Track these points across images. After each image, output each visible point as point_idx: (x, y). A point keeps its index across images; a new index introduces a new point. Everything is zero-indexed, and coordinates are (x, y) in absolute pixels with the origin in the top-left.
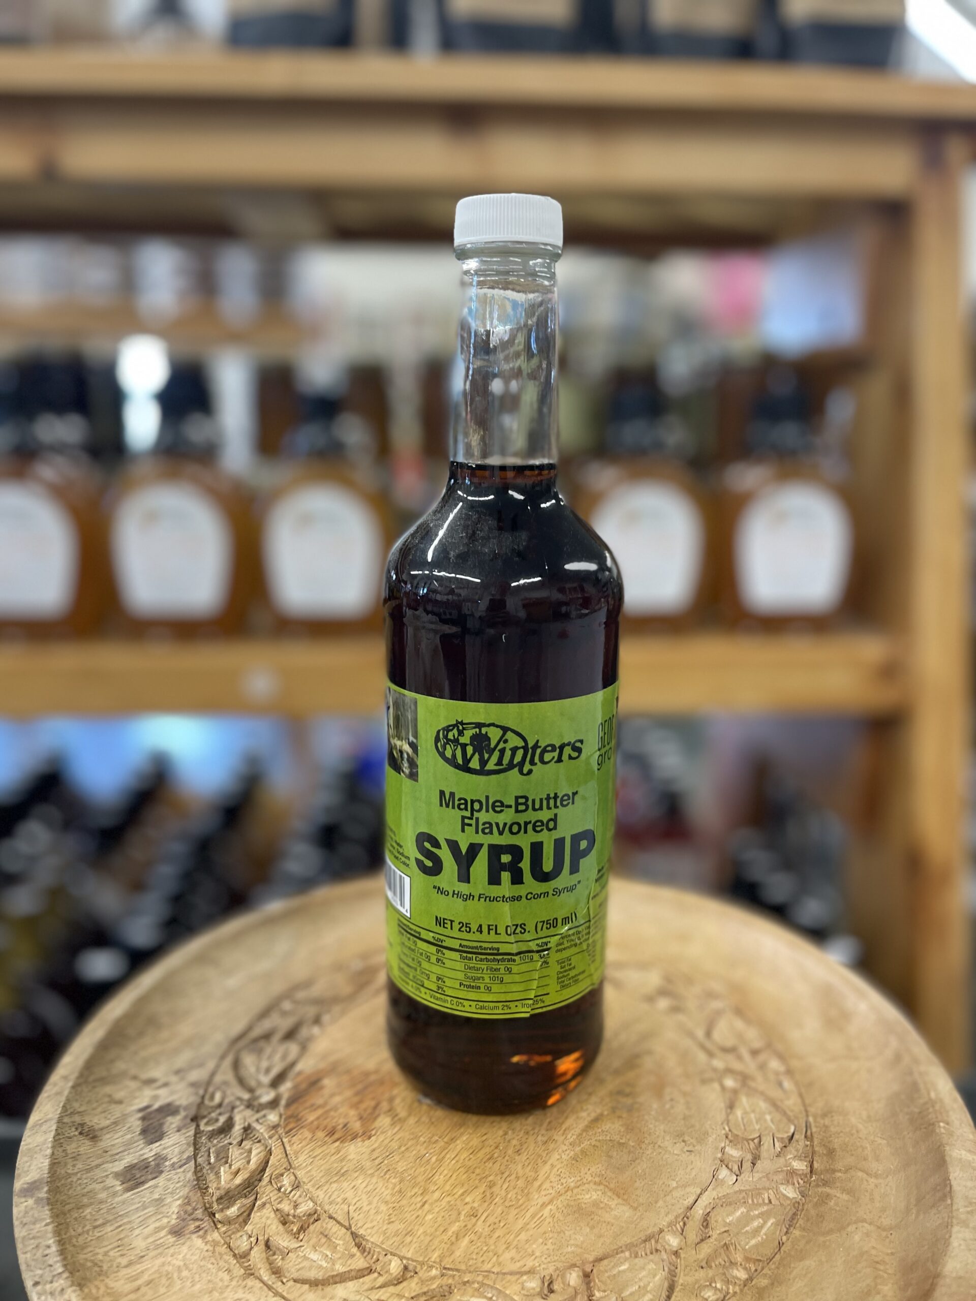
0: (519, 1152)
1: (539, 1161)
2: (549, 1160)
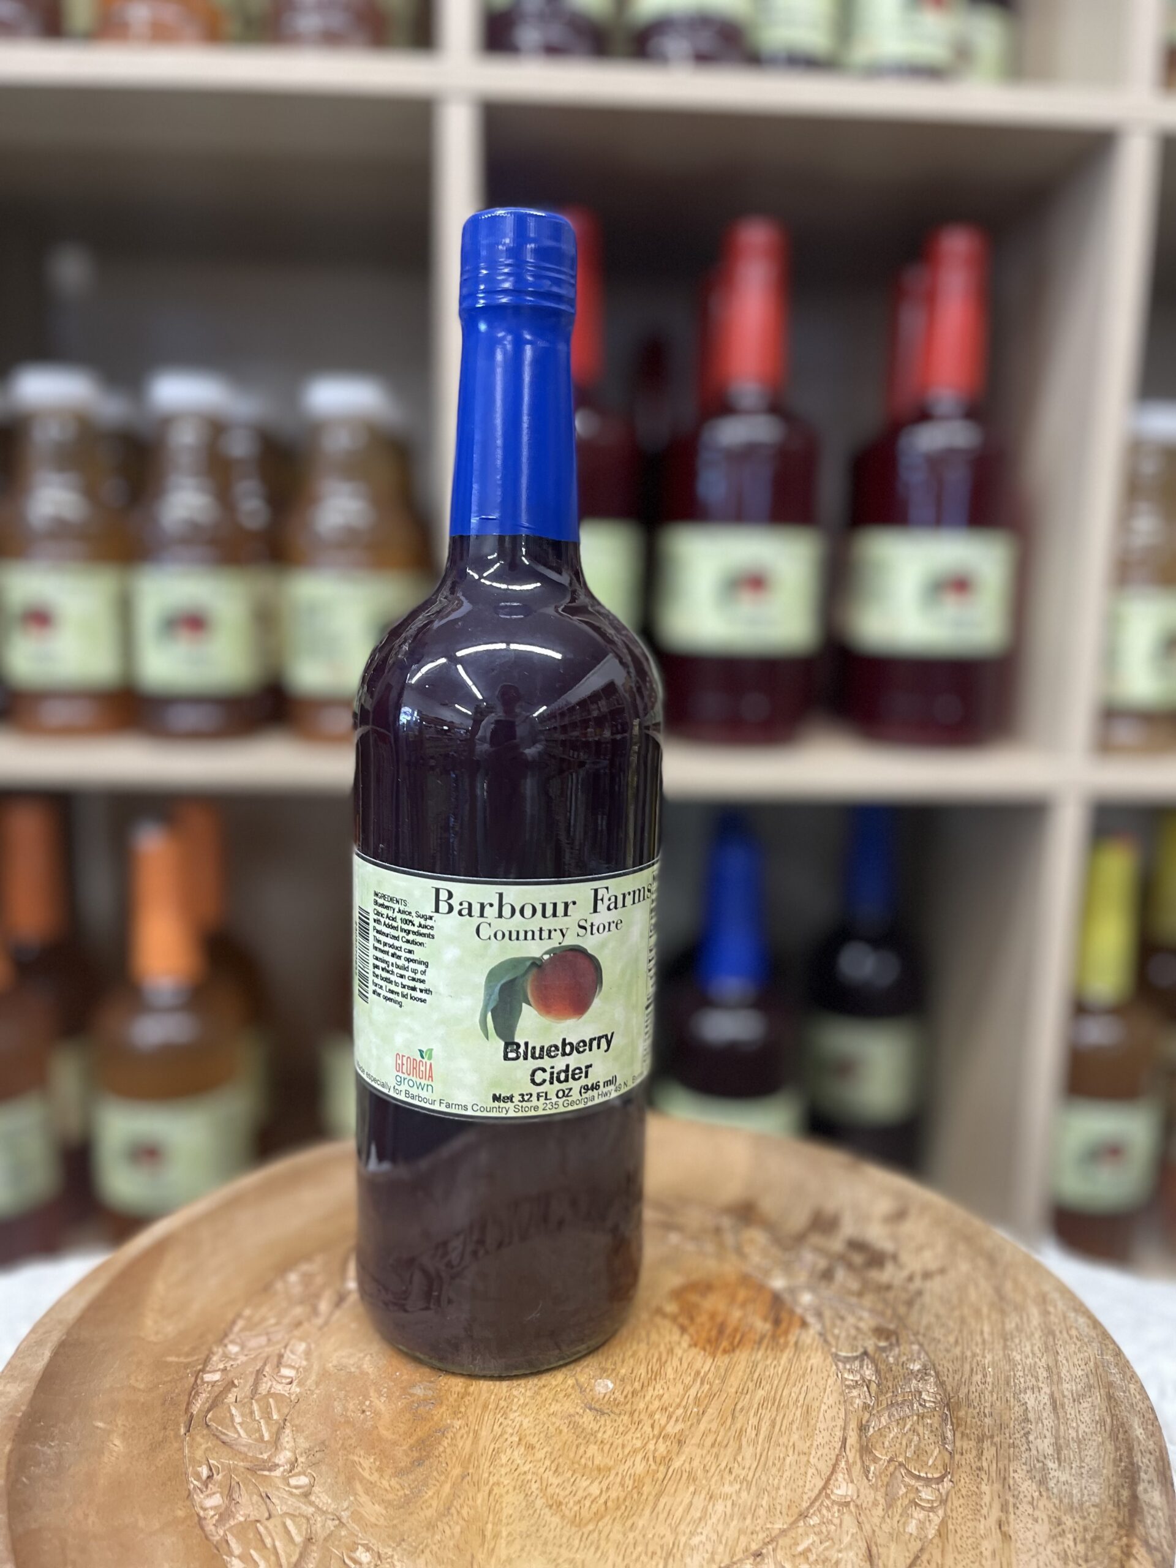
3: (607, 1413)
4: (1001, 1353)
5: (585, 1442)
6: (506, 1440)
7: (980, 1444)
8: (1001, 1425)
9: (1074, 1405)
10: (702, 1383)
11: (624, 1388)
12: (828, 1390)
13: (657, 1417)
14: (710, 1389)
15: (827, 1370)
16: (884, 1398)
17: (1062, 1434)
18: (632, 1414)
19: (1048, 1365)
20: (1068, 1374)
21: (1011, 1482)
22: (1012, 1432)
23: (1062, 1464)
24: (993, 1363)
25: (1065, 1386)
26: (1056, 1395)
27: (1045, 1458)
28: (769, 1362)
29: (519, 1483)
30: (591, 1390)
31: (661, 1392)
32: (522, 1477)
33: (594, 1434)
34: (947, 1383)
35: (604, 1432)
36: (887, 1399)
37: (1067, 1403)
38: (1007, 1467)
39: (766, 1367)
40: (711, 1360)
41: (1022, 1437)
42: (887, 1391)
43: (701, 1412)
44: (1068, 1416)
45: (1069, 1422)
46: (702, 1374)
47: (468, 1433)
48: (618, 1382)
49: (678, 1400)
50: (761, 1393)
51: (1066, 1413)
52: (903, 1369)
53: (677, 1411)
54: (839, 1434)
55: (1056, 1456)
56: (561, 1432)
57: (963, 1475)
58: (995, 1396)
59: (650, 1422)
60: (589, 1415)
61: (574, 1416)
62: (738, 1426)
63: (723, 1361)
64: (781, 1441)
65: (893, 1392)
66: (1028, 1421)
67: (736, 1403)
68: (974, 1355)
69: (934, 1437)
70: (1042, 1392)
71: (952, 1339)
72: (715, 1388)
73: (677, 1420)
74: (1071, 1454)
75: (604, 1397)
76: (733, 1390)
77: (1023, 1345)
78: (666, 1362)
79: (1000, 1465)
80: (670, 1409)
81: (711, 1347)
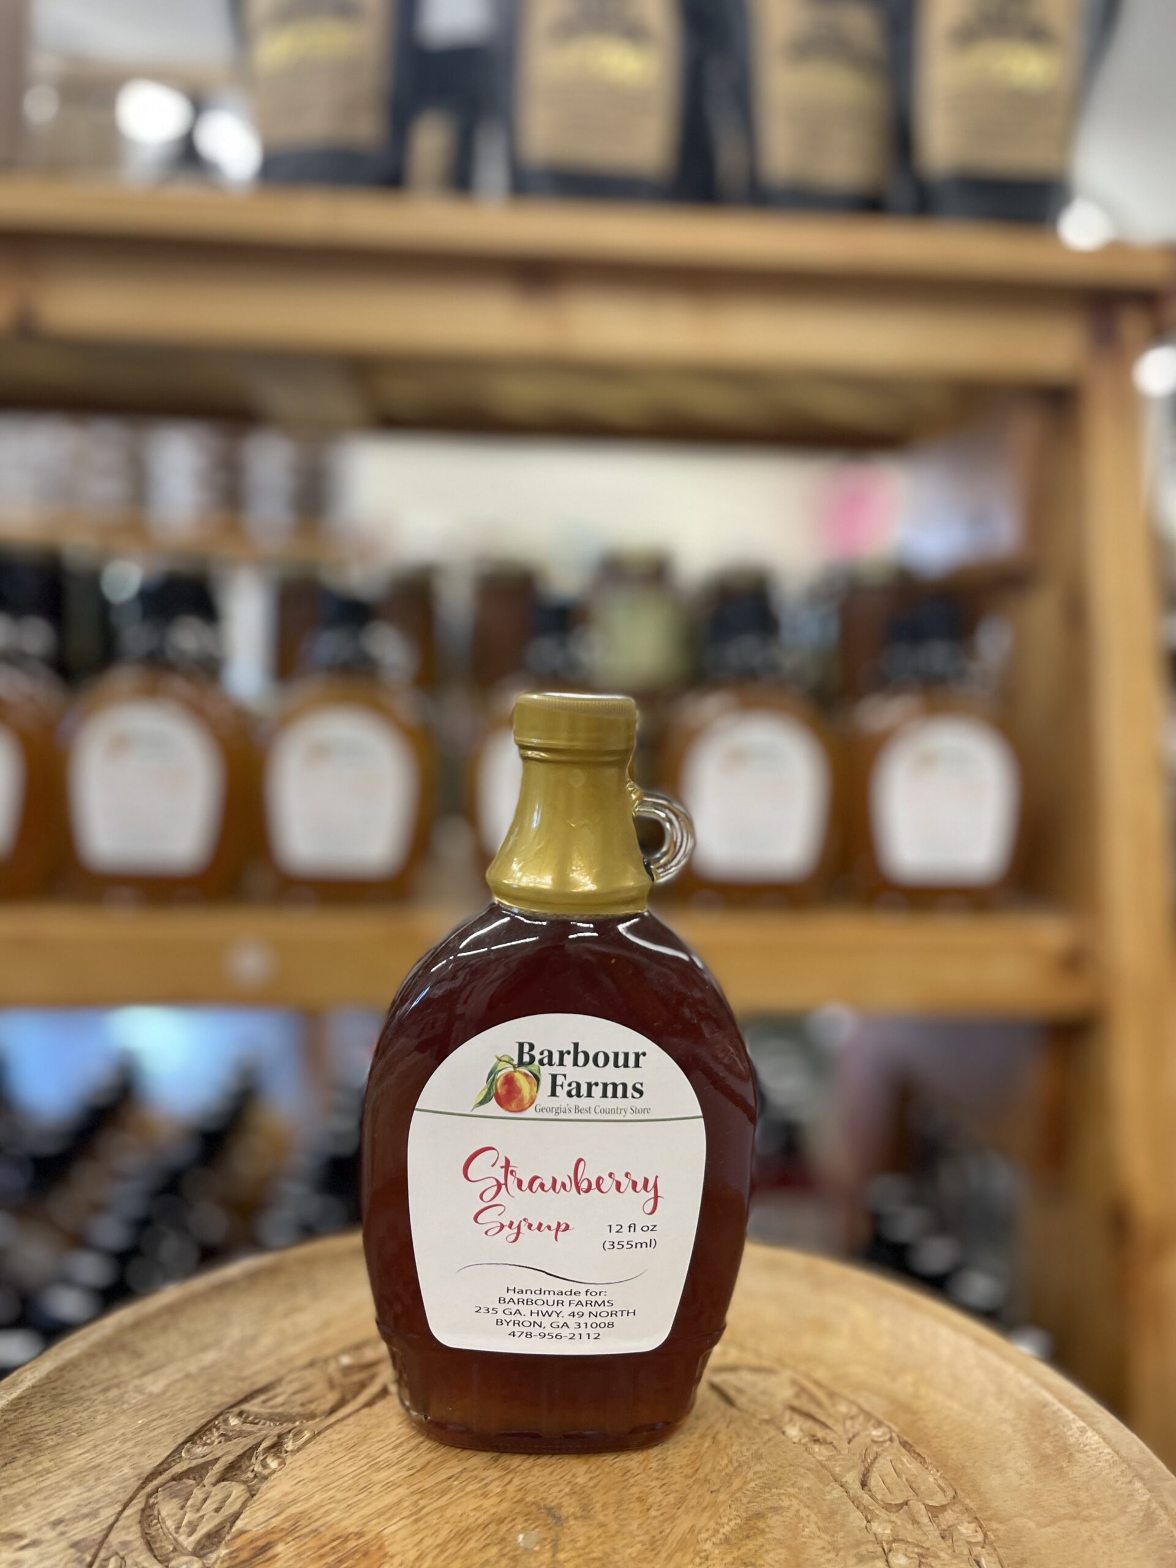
3: (546, 1508)
4: (106, 1428)
5: (585, 1489)
6: (661, 1515)
10: (424, 1507)
11: (508, 1530)
13: (498, 1490)
14: (421, 1499)
18: (521, 1501)
24: (127, 1426)
29: (666, 1472)
30: (545, 1539)
31: (472, 1514)
32: (663, 1476)
33: (573, 1493)
35: (560, 1491)
43: (453, 1479)
46: (414, 1518)
47: (699, 1532)
48: (509, 1539)
49: (463, 1500)
56: (603, 1505)
58: (174, 1404)
59: (508, 1487)
60: (564, 1512)
61: (581, 1516)
67: (410, 1476)
68: (129, 1439)
73: (483, 1479)
75: (536, 1527)
80: (479, 1493)
81: (372, 1546)
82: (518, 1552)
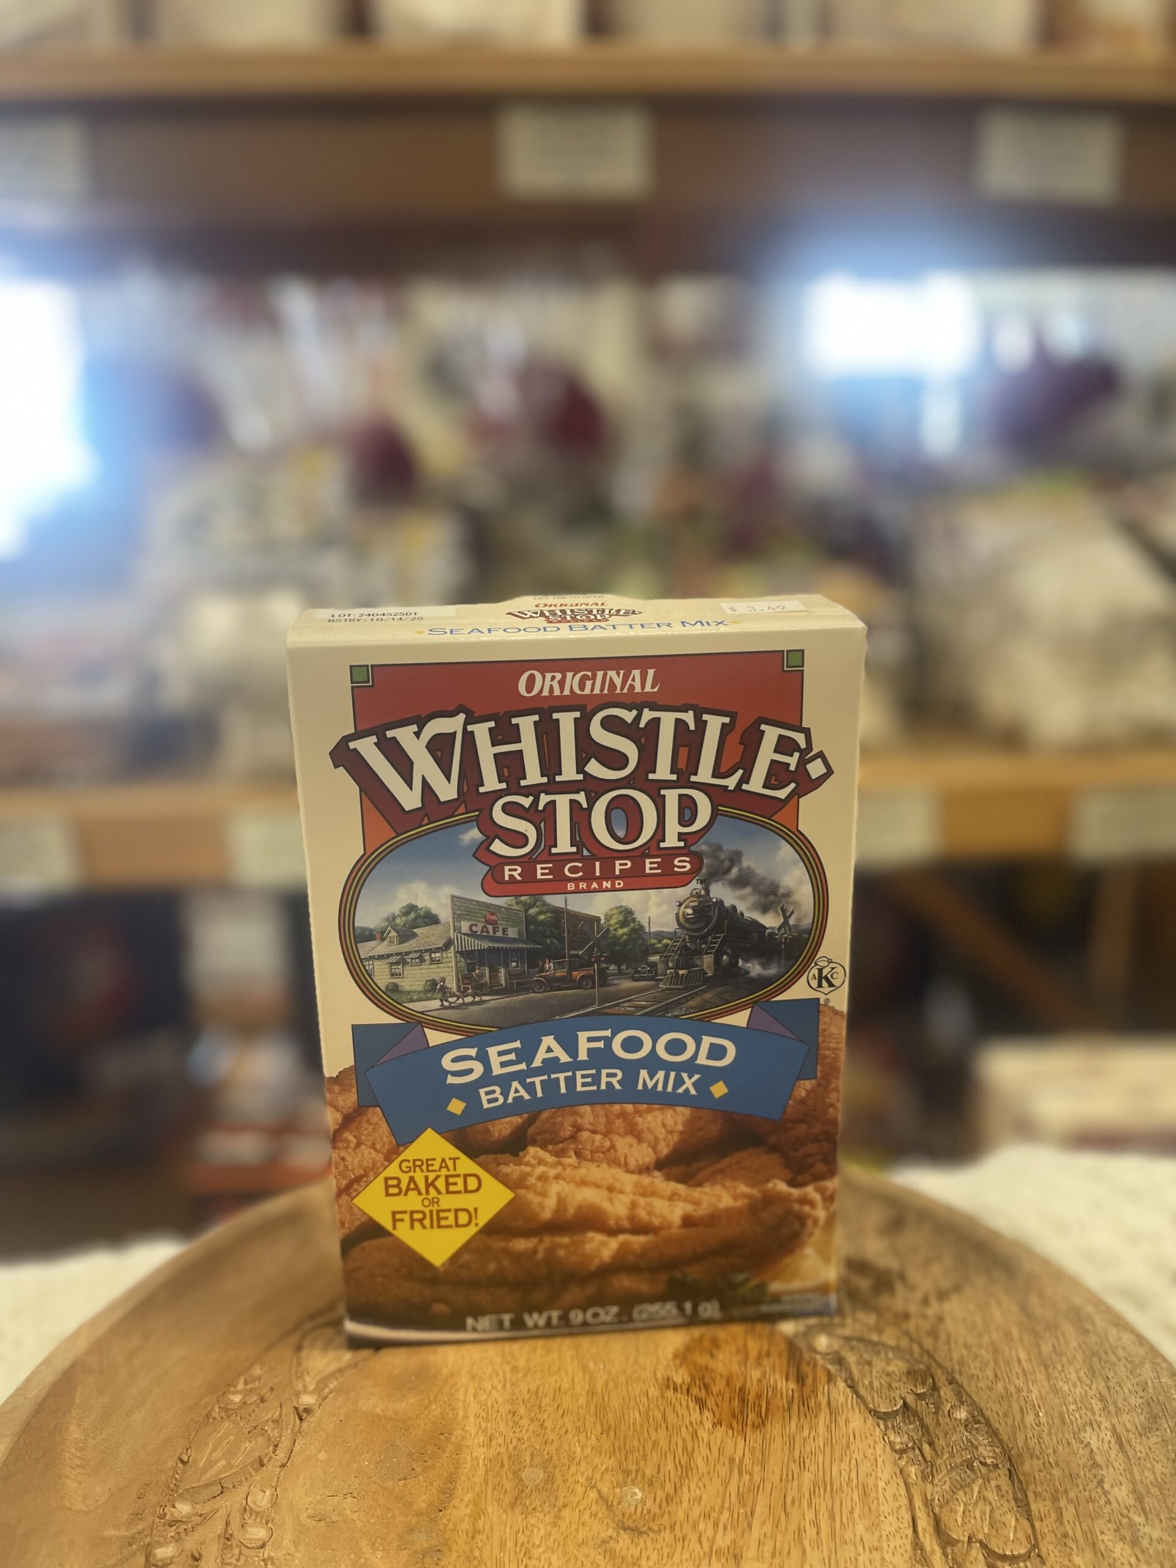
0: (511, 1414)
1: (483, 1414)
2: (475, 1420)
3: (645, 1532)
4: (1046, 1384)
7: (1056, 1504)
8: (1071, 1475)
9: (1142, 1440)
11: (656, 1493)
12: (880, 1461)
13: (701, 1527)
14: (751, 1480)
15: (871, 1435)
16: (941, 1461)
17: (1138, 1477)
18: (672, 1527)
19: (1100, 1393)
20: (1125, 1403)
21: (1102, 1547)
22: (1085, 1483)
23: (1149, 1517)
24: (1041, 1397)
25: (1125, 1418)
26: (1119, 1429)
27: (1129, 1511)
28: (806, 1434)
30: (619, 1503)
31: (698, 1492)
33: (636, 1563)
34: (1001, 1431)
35: (648, 1558)
36: (945, 1461)
37: (1134, 1439)
38: (1092, 1528)
39: (805, 1440)
40: (743, 1440)
41: (1097, 1487)
42: (942, 1452)
43: (749, 1514)
44: (1139, 1454)
45: (1142, 1461)
46: (737, 1461)
48: (646, 1486)
49: (719, 1501)
50: (808, 1477)
51: (1136, 1451)
52: (951, 1420)
53: (722, 1516)
54: (907, 1517)
55: (1140, 1507)
56: (598, 1566)
57: (1051, 1547)
58: (1054, 1439)
59: (696, 1534)
60: (625, 1538)
61: (608, 1543)
62: (793, 1526)
63: (755, 1438)
64: (846, 1537)
65: (949, 1452)
66: (1098, 1466)
67: (785, 1495)
68: (1019, 1391)
69: (1007, 1504)
70: (1103, 1427)
71: (991, 1375)
72: (757, 1478)
73: (725, 1529)
74: (1155, 1501)
75: (636, 1510)
76: (778, 1478)
77: (1066, 1371)
78: (693, 1448)
79: (1086, 1528)
80: (714, 1515)
81: (737, 1423)
82: (629, 1480)
